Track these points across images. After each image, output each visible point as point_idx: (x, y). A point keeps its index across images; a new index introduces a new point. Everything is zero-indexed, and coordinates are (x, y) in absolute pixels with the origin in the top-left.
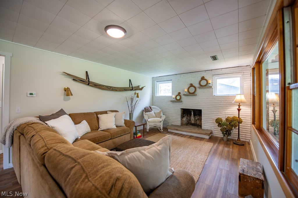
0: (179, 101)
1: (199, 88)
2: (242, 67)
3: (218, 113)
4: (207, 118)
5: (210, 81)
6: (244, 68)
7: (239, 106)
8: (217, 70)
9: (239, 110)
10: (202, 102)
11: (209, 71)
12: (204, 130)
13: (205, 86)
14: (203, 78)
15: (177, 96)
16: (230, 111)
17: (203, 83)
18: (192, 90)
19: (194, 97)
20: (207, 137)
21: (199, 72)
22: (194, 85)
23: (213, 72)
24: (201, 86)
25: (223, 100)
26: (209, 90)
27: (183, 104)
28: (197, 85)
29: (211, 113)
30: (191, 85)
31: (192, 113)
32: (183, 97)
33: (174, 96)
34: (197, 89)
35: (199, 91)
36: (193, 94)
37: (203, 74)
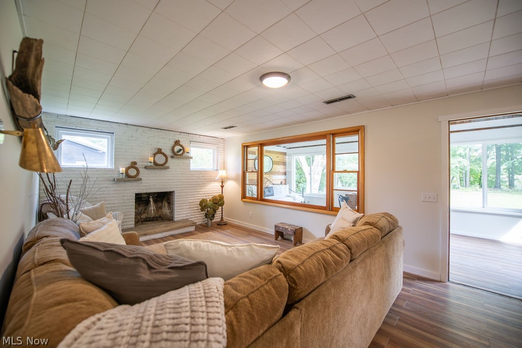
0: (135, 178)
1: (172, 157)
2: (218, 139)
3: (195, 193)
4: (182, 203)
5: (186, 150)
6: (219, 141)
7: (222, 182)
8: (195, 136)
9: (222, 187)
10: (174, 179)
11: (186, 134)
12: (178, 222)
13: (180, 155)
14: (177, 143)
15: (129, 168)
16: (207, 190)
17: (178, 150)
18: (160, 159)
19: (163, 172)
20: (192, 229)
21: (172, 132)
22: (163, 151)
23: (190, 138)
24: (175, 155)
25: (201, 175)
26: (185, 161)
27: (142, 185)
28: (168, 153)
29: (187, 195)
30: (159, 151)
31: (151, 200)
32: (142, 171)
33: (122, 170)
34: (169, 159)
35: (172, 162)
36: (162, 167)
37: (177, 137)
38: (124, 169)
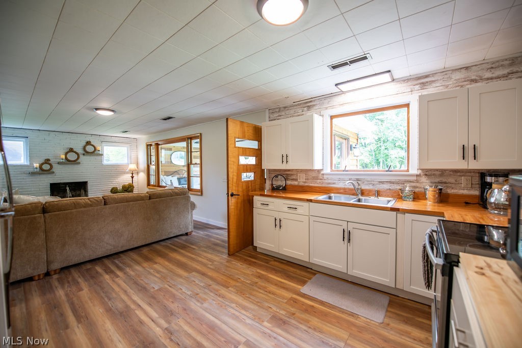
0: (49, 172)
1: (84, 155)
2: (130, 139)
3: (109, 183)
4: (96, 191)
5: (99, 148)
6: (132, 140)
7: (132, 174)
8: (107, 137)
9: (132, 177)
10: (87, 172)
11: (97, 136)
13: (92, 153)
14: (88, 143)
15: (43, 164)
17: (90, 149)
18: (72, 156)
19: (76, 166)
21: (83, 135)
22: (75, 150)
23: (102, 138)
24: (86, 153)
25: (114, 169)
26: (97, 157)
27: (55, 176)
28: (80, 151)
29: (101, 184)
30: (71, 150)
31: (68, 188)
32: (55, 166)
33: (36, 165)
34: (81, 156)
35: (83, 159)
36: (75, 162)
37: (88, 139)
38: (38, 165)
